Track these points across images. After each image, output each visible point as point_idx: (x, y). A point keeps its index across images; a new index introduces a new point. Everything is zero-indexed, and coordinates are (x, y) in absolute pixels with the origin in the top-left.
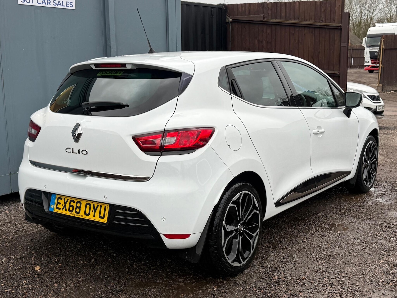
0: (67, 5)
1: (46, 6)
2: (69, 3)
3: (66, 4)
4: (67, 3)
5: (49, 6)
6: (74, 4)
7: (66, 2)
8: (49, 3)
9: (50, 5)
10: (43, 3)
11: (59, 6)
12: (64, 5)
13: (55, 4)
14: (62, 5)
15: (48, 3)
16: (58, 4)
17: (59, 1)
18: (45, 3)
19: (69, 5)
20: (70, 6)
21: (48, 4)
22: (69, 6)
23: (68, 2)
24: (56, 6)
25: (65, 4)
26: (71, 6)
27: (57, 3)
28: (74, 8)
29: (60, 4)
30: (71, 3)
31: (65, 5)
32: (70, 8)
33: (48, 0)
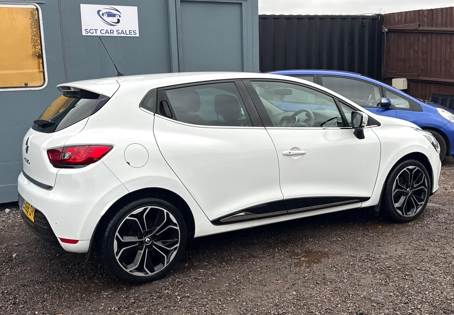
0: (131, 33)
1: (110, 35)
2: (132, 32)
3: (130, 32)
4: (131, 32)
5: (112, 35)
6: (137, 32)
8: (113, 33)
9: (113, 34)
10: (106, 33)
11: (123, 35)
12: (127, 33)
13: (118, 33)
14: (125, 33)
15: (111, 33)
16: (121, 33)
17: (122, 31)
18: (108, 33)
19: (133, 33)
20: (134, 34)
21: (112, 33)
22: (132, 34)
23: (132, 31)
24: (120, 35)
25: (128, 32)
26: (135, 34)
28: (138, 35)
29: (124, 33)
30: (135, 32)
31: (129, 34)
32: (133, 36)
33: (111, 30)
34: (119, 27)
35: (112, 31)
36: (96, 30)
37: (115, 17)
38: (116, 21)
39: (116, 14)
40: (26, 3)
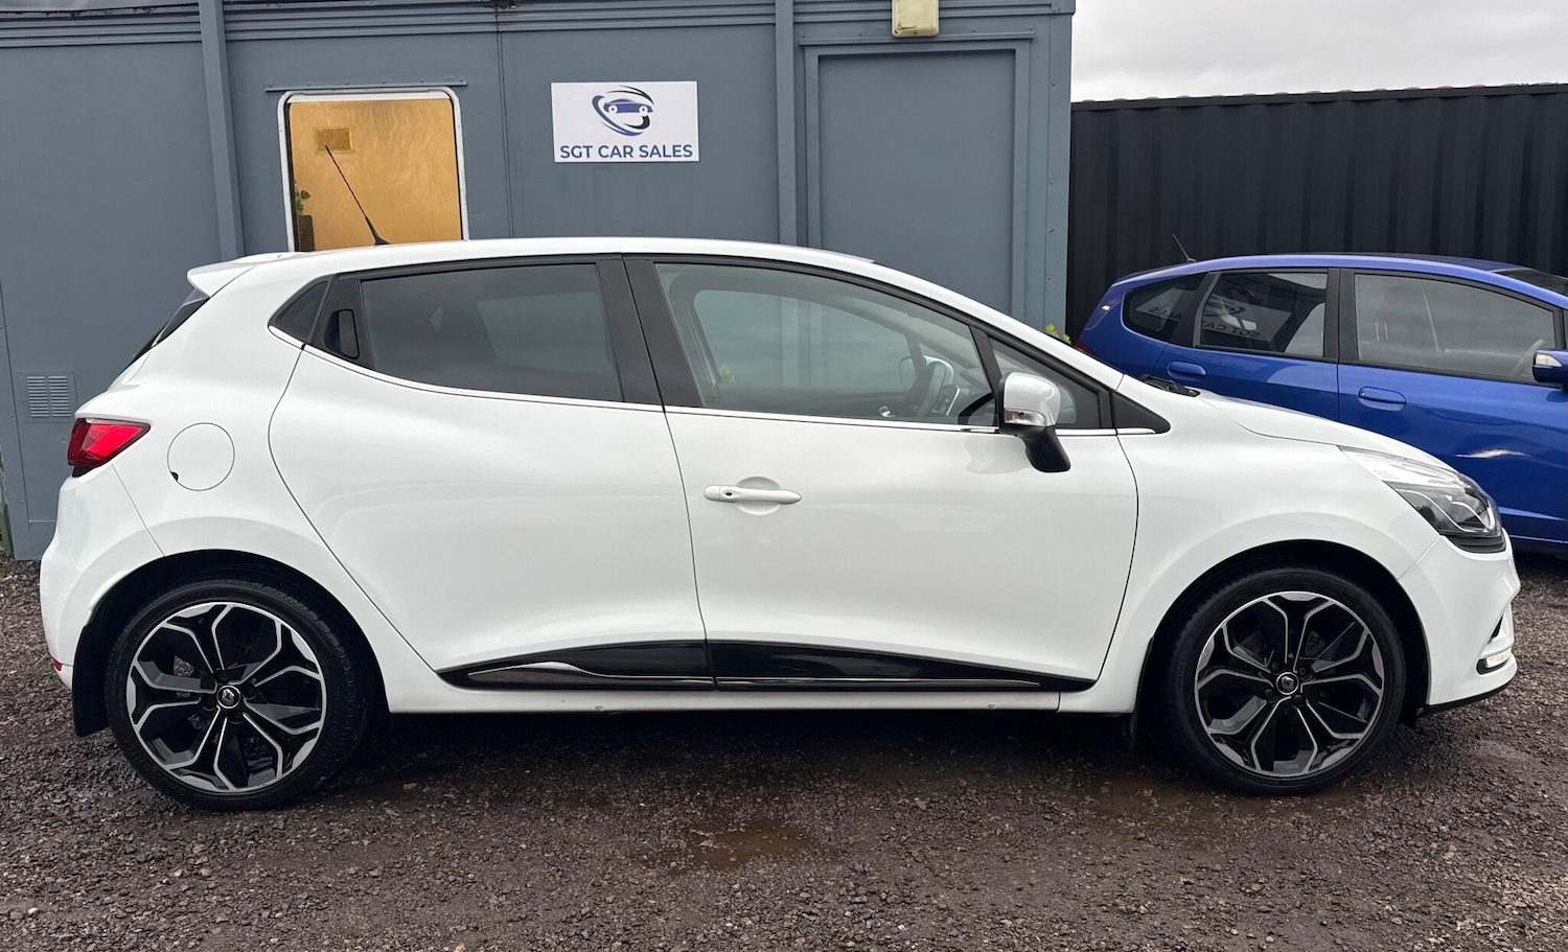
0: (677, 154)
1: (623, 160)
2: (681, 149)
3: (674, 151)
4: (677, 149)
5: (628, 159)
6: (695, 149)
7: (674, 147)
8: (630, 153)
9: (632, 156)
10: (613, 154)
11: (655, 158)
12: (667, 154)
13: (644, 154)
14: (662, 154)
15: (625, 153)
16: (652, 153)
17: (655, 147)
18: (619, 154)
19: (683, 152)
20: (685, 155)
21: (628, 155)
22: (680, 156)
23: (680, 146)
24: (648, 159)
25: (669, 151)
26: (688, 154)
27: (649, 150)
28: (695, 157)
29: (658, 153)
30: (687, 148)
31: (672, 154)
32: (683, 159)
33: (625, 147)
34: (647, 138)
35: (628, 150)
36: (588, 148)
37: (638, 111)
38: (641, 122)
39: (641, 105)
40: (426, 89)
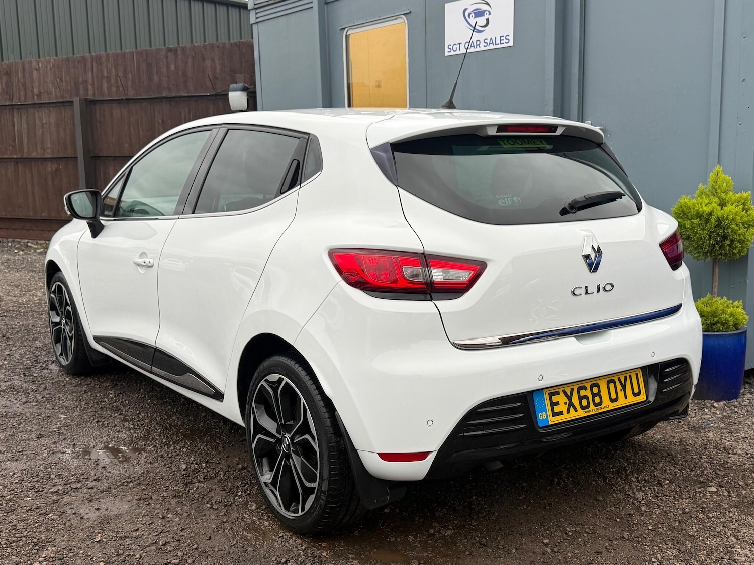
0: (502, 42)
1: (475, 50)
2: (504, 38)
3: (501, 40)
4: (502, 38)
5: (478, 49)
6: (511, 38)
7: (501, 37)
8: (479, 45)
9: (480, 47)
10: (471, 46)
11: (491, 47)
12: (497, 43)
13: (486, 45)
15: (477, 45)
16: (490, 43)
17: (491, 39)
18: (474, 46)
19: (505, 41)
20: (506, 43)
22: (503, 43)
23: (503, 36)
24: (488, 48)
25: (498, 41)
26: (507, 41)
27: (488, 41)
28: (511, 44)
29: (493, 43)
30: (507, 37)
32: (505, 45)
33: (477, 41)
34: (488, 33)
35: (478, 43)
36: (460, 44)
37: (484, 15)
38: (484, 23)
39: (485, 11)
